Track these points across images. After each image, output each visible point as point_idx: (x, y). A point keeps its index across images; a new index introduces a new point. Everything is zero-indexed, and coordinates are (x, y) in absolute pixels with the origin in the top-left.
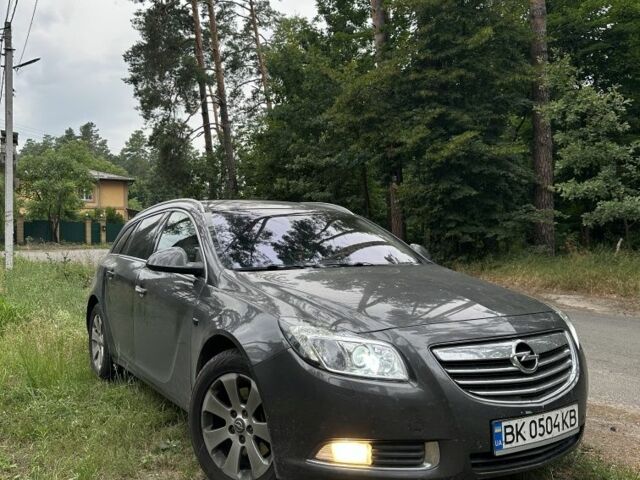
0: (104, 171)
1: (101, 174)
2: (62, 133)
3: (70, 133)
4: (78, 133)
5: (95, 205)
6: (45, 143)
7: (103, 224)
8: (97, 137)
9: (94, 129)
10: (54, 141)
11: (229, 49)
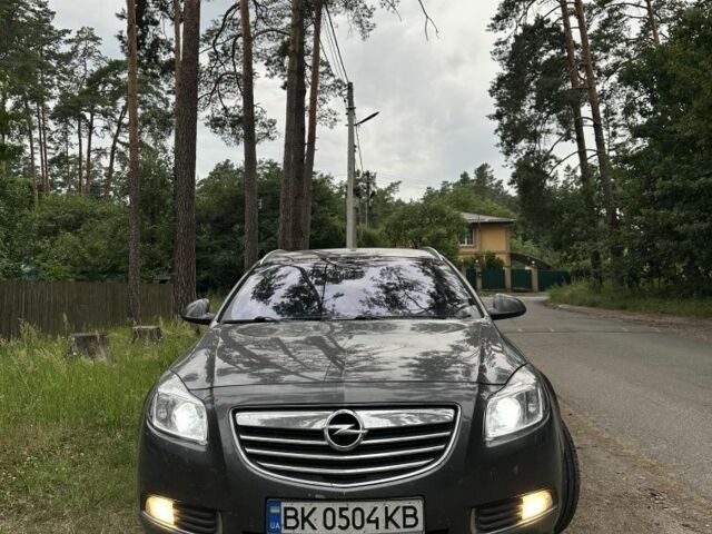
0: (489, 214)
1: (482, 217)
2: (458, 179)
3: (465, 177)
4: (472, 176)
5: (476, 250)
6: (443, 189)
7: (478, 270)
8: (492, 178)
9: (488, 170)
10: (451, 187)
11: (619, 58)
